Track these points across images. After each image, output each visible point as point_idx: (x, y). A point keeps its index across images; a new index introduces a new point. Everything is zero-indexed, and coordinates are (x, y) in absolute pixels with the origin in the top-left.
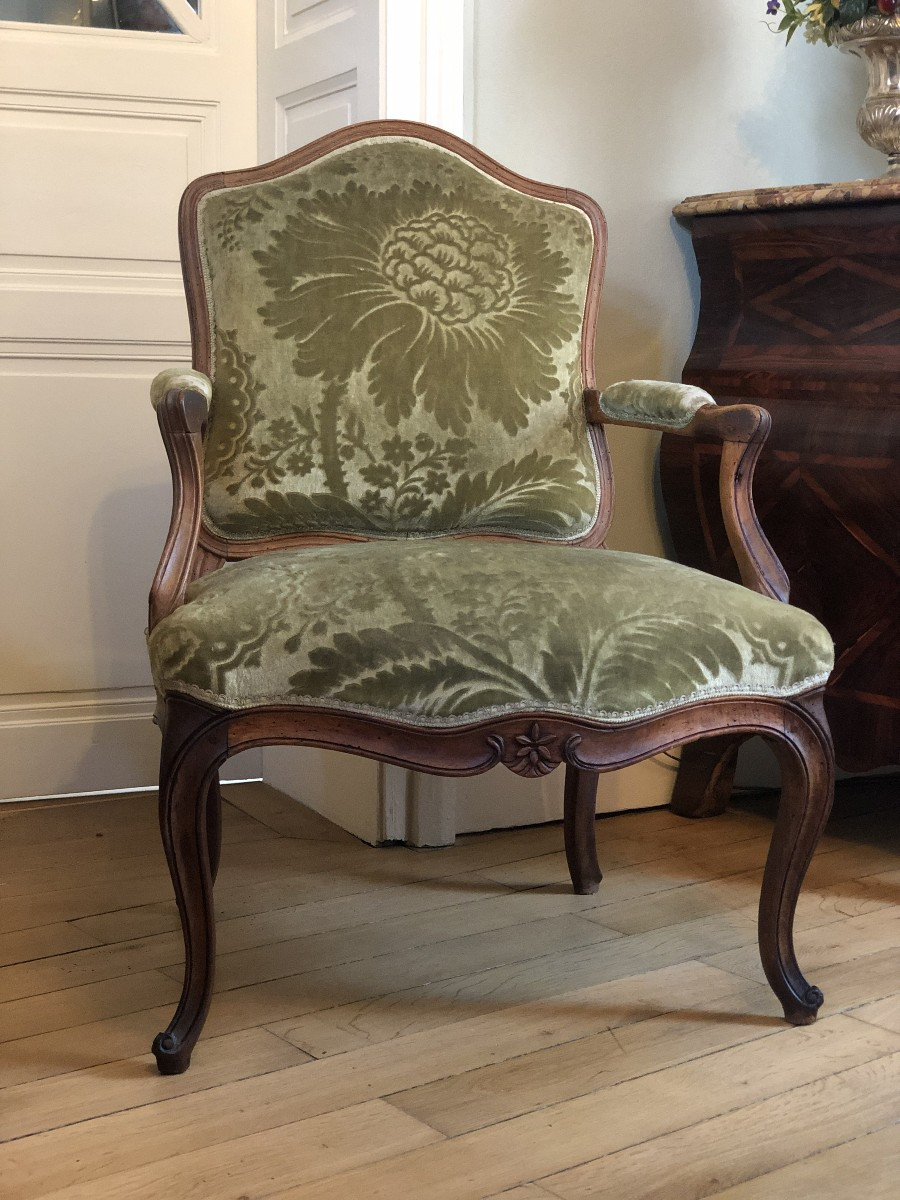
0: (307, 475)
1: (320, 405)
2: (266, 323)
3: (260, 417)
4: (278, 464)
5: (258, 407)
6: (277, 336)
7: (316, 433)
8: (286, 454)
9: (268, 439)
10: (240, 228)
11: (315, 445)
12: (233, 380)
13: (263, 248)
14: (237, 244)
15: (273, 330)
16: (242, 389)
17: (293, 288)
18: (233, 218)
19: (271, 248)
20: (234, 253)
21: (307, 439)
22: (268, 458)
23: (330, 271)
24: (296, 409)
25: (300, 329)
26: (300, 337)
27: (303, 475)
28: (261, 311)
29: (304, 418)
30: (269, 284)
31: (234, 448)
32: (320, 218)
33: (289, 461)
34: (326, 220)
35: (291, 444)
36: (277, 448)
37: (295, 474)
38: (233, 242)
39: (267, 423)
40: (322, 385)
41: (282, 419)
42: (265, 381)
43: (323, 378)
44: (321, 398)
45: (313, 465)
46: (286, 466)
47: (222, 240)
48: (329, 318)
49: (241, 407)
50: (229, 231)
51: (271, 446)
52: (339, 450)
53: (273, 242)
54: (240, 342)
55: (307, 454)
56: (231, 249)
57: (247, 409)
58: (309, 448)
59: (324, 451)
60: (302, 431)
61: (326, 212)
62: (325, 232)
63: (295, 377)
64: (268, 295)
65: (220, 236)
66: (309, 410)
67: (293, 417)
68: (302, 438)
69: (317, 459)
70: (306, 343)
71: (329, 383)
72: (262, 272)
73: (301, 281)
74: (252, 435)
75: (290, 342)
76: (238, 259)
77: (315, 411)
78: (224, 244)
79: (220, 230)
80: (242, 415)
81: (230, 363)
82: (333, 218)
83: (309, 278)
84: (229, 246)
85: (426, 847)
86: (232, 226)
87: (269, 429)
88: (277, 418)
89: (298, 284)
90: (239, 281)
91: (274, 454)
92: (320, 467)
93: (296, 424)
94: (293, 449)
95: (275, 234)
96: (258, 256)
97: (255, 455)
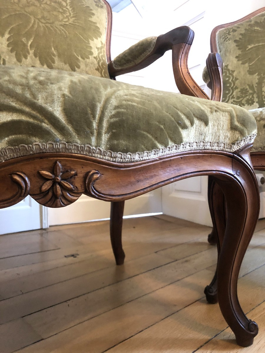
0: (252, 105)
1: (257, 83)
2: (238, 60)
3: (236, 88)
4: (243, 102)
5: (236, 85)
6: (242, 64)
7: (255, 92)
8: (245, 99)
9: (239, 94)
10: (230, 35)
11: (255, 96)
12: (227, 79)
13: (238, 39)
14: (229, 39)
15: (241, 62)
16: (230, 81)
17: (247, 49)
18: (228, 32)
19: (240, 38)
20: (228, 42)
21: (253, 94)
22: (239, 100)
23: (259, 43)
24: (248, 85)
25: (250, 60)
26: (250, 63)
27: (251, 105)
28: (237, 57)
29: (251, 87)
30: (239, 49)
31: (228, 98)
32: (256, 28)
33: (246, 101)
34: (258, 28)
35: (247, 96)
36: (242, 97)
37: (248, 105)
38: (227, 39)
39: (239, 90)
40: (257, 77)
41: (244, 88)
42: (238, 77)
43: (258, 75)
44: (257, 81)
45: (254, 102)
46: (245, 103)
47: (224, 39)
48: (259, 57)
49: (230, 86)
50: (226, 36)
51: (240, 97)
52: (263, 97)
53: (241, 37)
54: (230, 68)
55: (252, 99)
56: (227, 41)
57: (232, 86)
58: (253, 97)
59: (258, 97)
60: (251, 91)
61: (257, 27)
62: (257, 32)
63: (248, 75)
64: (239, 52)
65: (223, 38)
66: (253, 85)
67: (248, 87)
68: (251, 94)
69: (256, 100)
70: (251, 65)
71: (259, 76)
72: (237, 46)
73: (250, 47)
74: (234, 94)
75: (247, 65)
76: (229, 43)
77: (255, 85)
78: (225, 40)
79: (224, 36)
80: (230, 88)
81: (226, 74)
82: (260, 28)
83: (253, 46)
84: (226, 40)
86: (227, 35)
87: (240, 91)
88: (242, 88)
89: (249, 48)
90: (229, 50)
91: (241, 99)
92: (257, 102)
93: (248, 89)
94: (248, 97)
95: (241, 34)
96: (236, 41)
97: (235, 100)
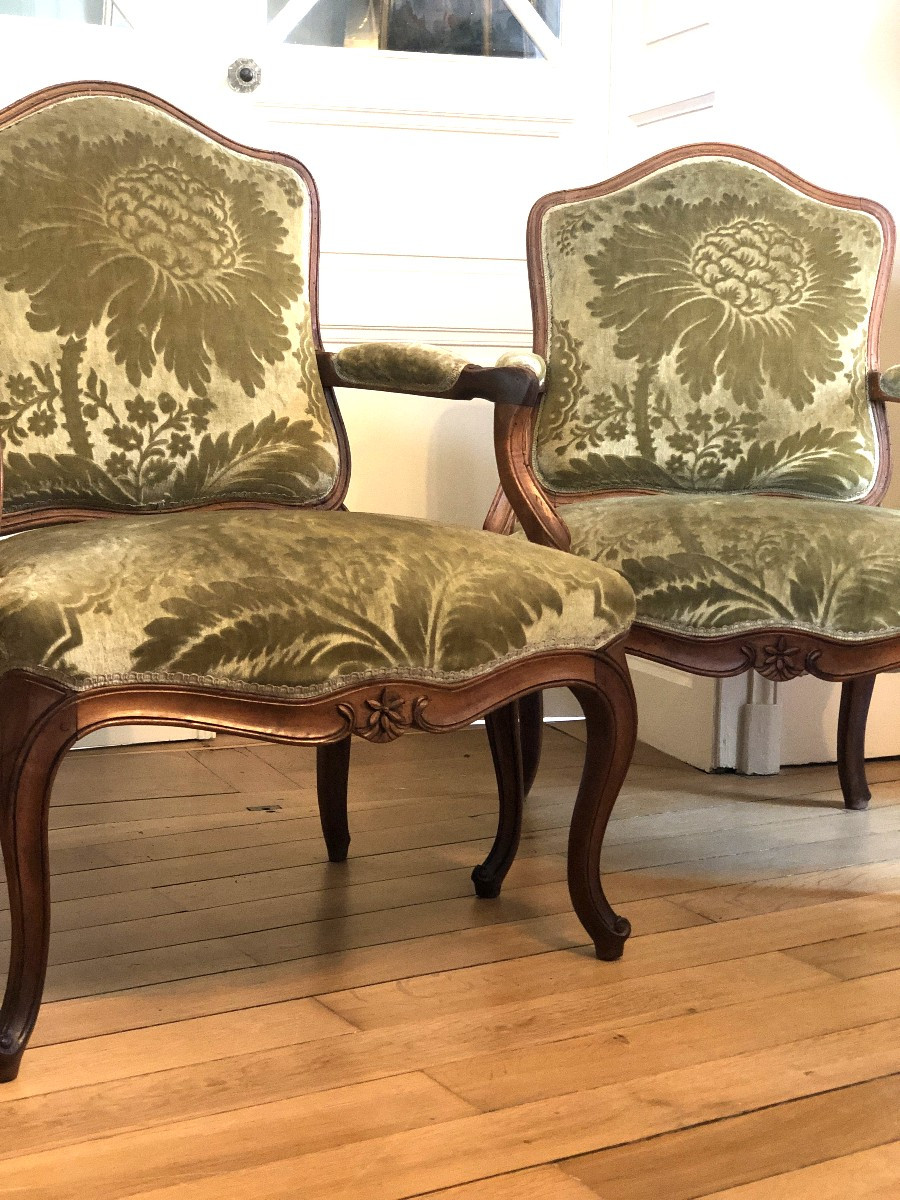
0: (622, 441)
1: (635, 383)
2: (593, 314)
3: (584, 392)
4: (599, 431)
5: (583, 383)
6: (602, 326)
7: (631, 406)
8: (605, 423)
9: (590, 410)
10: (575, 237)
11: (629, 416)
12: (564, 362)
13: (593, 252)
14: (572, 249)
15: (598, 321)
16: (571, 369)
17: (617, 285)
18: (570, 228)
19: (600, 253)
20: (569, 256)
21: (623, 411)
22: (590, 426)
23: (648, 271)
24: (615, 386)
25: (622, 318)
26: (620, 326)
27: (619, 440)
28: (589, 305)
29: (622, 394)
30: (596, 282)
31: (562, 417)
32: (642, 227)
33: (607, 428)
34: (646, 228)
35: (609, 415)
36: (599, 418)
37: (612, 439)
38: (569, 249)
39: (590, 397)
40: (637, 366)
41: (603, 394)
42: (590, 362)
43: (638, 361)
44: (636, 377)
45: (627, 433)
46: (605, 433)
47: (560, 246)
48: (645, 311)
49: (569, 384)
50: (567, 239)
51: (593, 416)
52: (649, 420)
53: (601, 248)
54: (571, 330)
55: (622, 424)
56: (567, 254)
57: (575, 384)
58: (624, 419)
59: (636, 421)
60: (619, 404)
61: (646, 223)
62: (645, 238)
63: (615, 360)
64: (595, 292)
65: (559, 243)
66: (625, 387)
67: (611, 392)
68: (619, 410)
69: (631, 427)
70: (625, 331)
71: (643, 365)
72: (592, 272)
73: (623, 280)
74: (578, 407)
75: (612, 331)
76: (572, 262)
77: (631, 388)
78: (562, 250)
79: (559, 238)
80: (570, 390)
81: (562, 347)
82: (652, 227)
83: (630, 277)
84: (565, 251)
85: (754, 774)
86: (569, 235)
87: (592, 402)
88: (597, 393)
89: (621, 282)
90: (572, 280)
91: (594, 423)
92: (633, 434)
93: (614, 399)
94: (611, 419)
95: (603, 241)
96: (588, 259)
97: (580, 423)
